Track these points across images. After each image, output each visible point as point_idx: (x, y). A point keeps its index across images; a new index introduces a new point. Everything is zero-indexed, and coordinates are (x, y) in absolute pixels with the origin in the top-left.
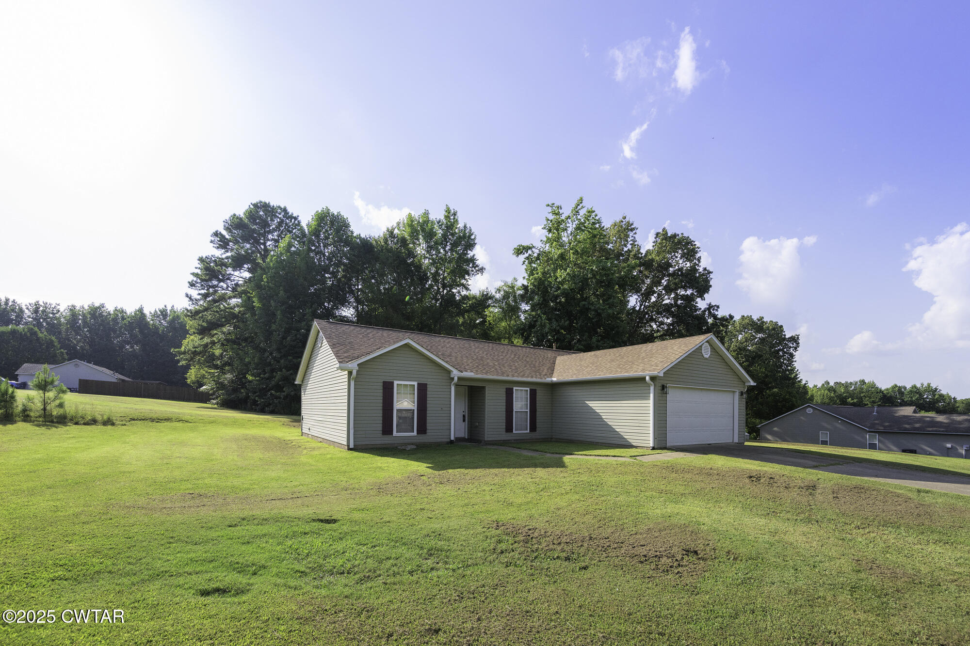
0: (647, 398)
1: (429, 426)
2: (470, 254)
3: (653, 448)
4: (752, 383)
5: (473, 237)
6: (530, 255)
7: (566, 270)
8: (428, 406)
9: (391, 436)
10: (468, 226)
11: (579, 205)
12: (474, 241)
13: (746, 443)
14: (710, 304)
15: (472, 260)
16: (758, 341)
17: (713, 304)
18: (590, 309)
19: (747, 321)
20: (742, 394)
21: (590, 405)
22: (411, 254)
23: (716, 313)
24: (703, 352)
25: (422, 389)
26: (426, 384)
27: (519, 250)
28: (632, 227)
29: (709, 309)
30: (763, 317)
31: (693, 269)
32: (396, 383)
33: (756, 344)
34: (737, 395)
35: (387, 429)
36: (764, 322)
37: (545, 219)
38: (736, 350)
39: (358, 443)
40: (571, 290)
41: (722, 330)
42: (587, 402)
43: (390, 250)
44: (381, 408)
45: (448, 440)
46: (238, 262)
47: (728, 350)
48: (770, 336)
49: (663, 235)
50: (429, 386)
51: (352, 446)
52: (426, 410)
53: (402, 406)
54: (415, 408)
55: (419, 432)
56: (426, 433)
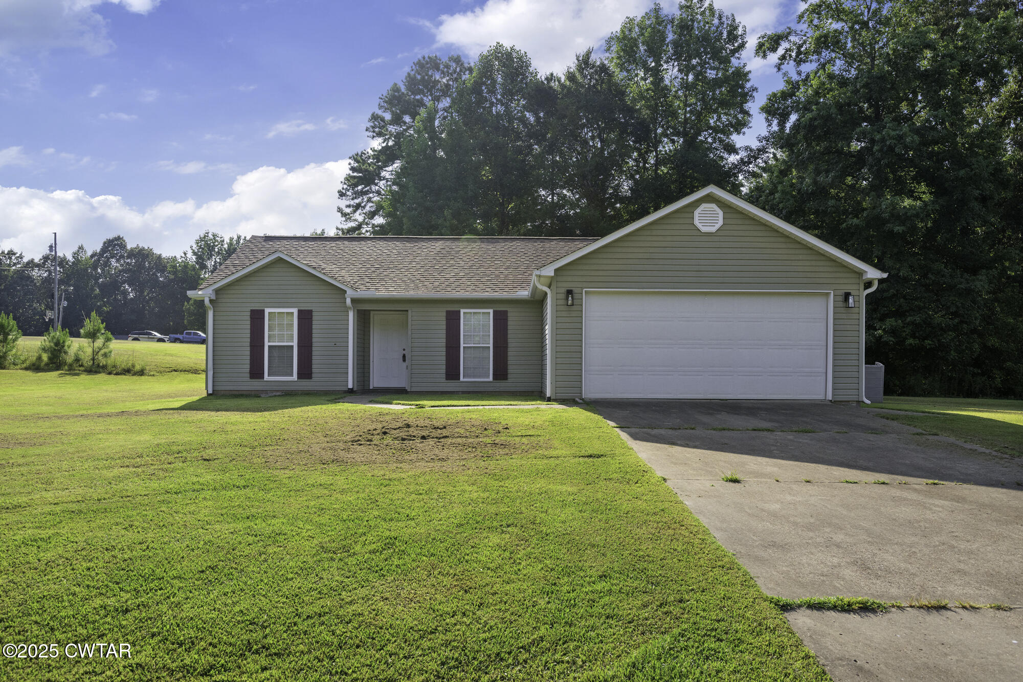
1: (316, 368)
8: (314, 340)
9: (262, 380)
20: (846, 297)
24: (696, 222)
25: (305, 318)
26: (311, 311)
32: (267, 311)
34: (831, 302)
35: (256, 372)
39: (217, 388)
44: (248, 344)
45: (345, 389)
50: (314, 314)
51: (210, 391)
52: (311, 346)
53: (275, 342)
54: (295, 343)
55: (300, 376)
56: (311, 378)
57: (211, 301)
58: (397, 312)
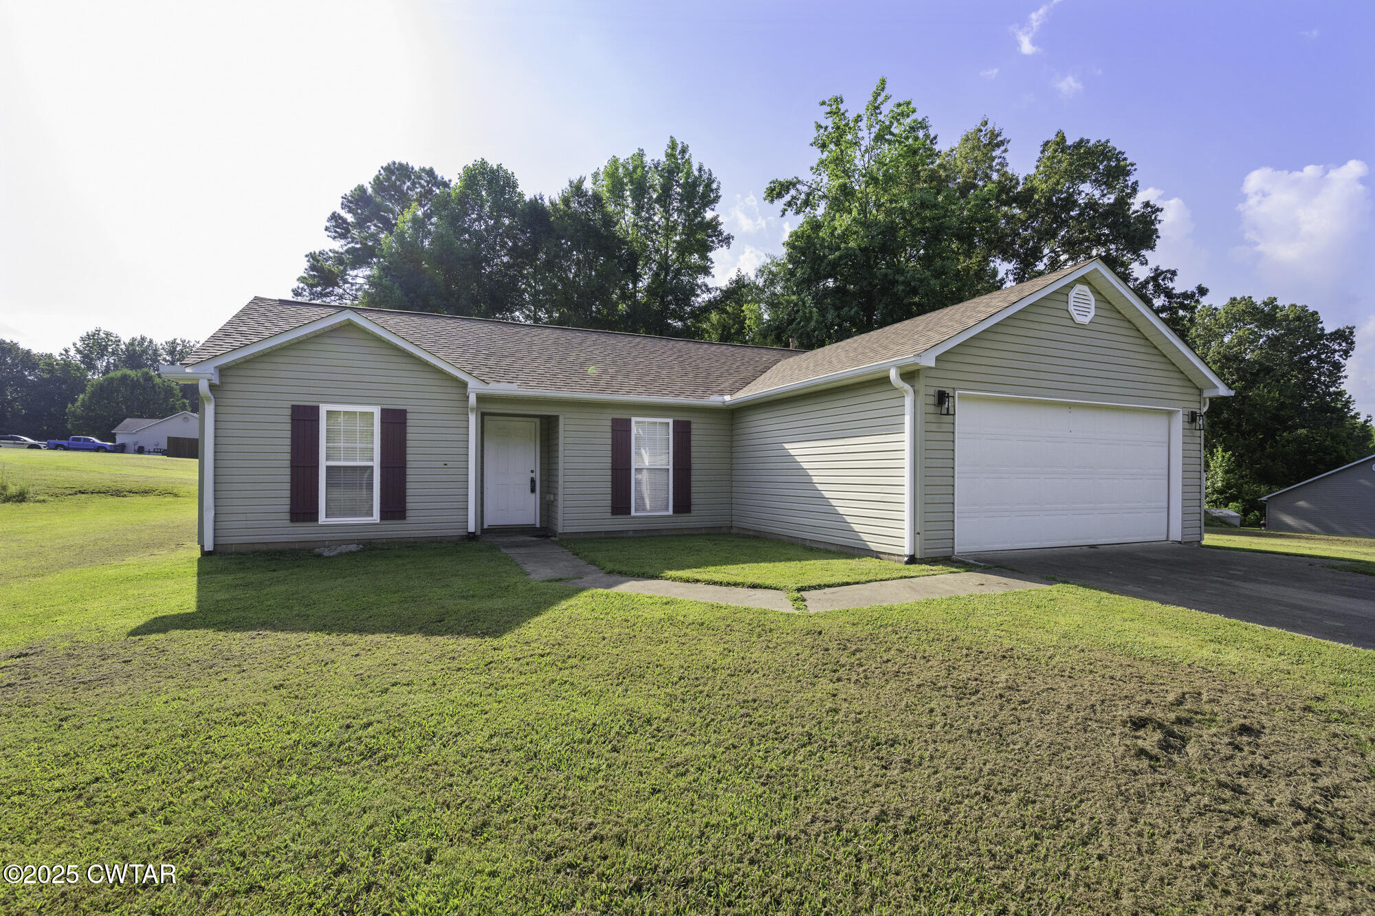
0: (897, 428)
1: (412, 502)
2: (709, 215)
3: (912, 560)
4: (1223, 391)
5: (714, 186)
6: (793, 198)
7: (850, 213)
8: (409, 457)
9: (314, 524)
10: (706, 168)
11: (879, 94)
12: (717, 192)
13: (1210, 539)
14: (1157, 269)
15: (713, 226)
16: (1265, 342)
17: (1163, 268)
18: (897, 282)
19: (1242, 307)
20: (1193, 417)
21: (792, 452)
22: (609, 221)
23: (1170, 285)
24: (1071, 308)
25: (394, 423)
26: (404, 412)
27: (773, 190)
28: (999, 139)
29: (1155, 279)
30: (1275, 299)
31: (1122, 203)
32: (324, 409)
33: (1261, 349)
34: (1179, 422)
35: (303, 511)
36: (1277, 307)
37: (814, 125)
38: (1219, 361)
39: (222, 541)
40: (860, 249)
41: (1184, 317)
42: (787, 446)
43: (574, 216)
44: (288, 463)
45: (461, 532)
46: (359, 258)
47: (1203, 359)
48: (1290, 331)
49: (1058, 144)
50: (409, 416)
51: (209, 546)
52: (404, 467)
53: (340, 460)
54: (376, 464)
55: (384, 515)
56: (404, 517)
57: (212, 387)
58: (521, 419)
